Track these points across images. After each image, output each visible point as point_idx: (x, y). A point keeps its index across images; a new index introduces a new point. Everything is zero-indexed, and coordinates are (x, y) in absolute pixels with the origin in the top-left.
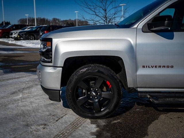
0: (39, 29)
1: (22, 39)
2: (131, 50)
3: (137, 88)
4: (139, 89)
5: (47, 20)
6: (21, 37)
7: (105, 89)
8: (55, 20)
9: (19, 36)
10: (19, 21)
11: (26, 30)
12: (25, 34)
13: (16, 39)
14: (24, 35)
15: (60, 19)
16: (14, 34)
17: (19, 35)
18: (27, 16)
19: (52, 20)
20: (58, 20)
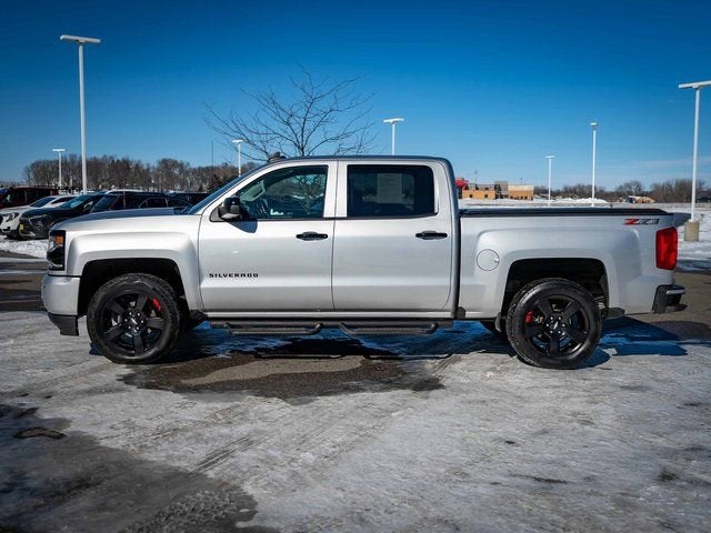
0: (91, 203)
1: (32, 234)
2: (193, 252)
3: (206, 311)
4: (210, 314)
5: (137, 167)
6: (29, 228)
7: (153, 313)
8: (167, 165)
9: (22, 227)
10: (28, 171)
11: (49, 206)
12: (43, 220)
13: (14, 236)
14: (40, 223)
15: (188, 164)
16: (5, 219)
17: (22, 222)
18: (59, 153)
19: (156, 165)
20: (181, 166)
